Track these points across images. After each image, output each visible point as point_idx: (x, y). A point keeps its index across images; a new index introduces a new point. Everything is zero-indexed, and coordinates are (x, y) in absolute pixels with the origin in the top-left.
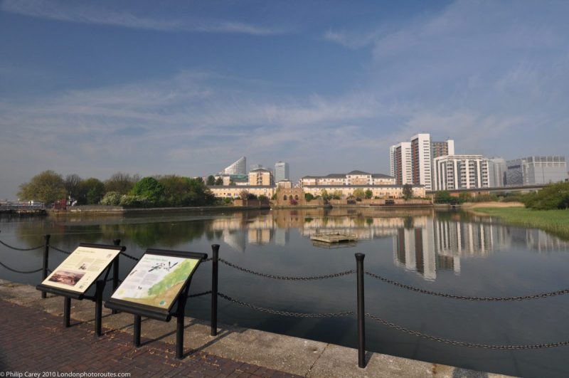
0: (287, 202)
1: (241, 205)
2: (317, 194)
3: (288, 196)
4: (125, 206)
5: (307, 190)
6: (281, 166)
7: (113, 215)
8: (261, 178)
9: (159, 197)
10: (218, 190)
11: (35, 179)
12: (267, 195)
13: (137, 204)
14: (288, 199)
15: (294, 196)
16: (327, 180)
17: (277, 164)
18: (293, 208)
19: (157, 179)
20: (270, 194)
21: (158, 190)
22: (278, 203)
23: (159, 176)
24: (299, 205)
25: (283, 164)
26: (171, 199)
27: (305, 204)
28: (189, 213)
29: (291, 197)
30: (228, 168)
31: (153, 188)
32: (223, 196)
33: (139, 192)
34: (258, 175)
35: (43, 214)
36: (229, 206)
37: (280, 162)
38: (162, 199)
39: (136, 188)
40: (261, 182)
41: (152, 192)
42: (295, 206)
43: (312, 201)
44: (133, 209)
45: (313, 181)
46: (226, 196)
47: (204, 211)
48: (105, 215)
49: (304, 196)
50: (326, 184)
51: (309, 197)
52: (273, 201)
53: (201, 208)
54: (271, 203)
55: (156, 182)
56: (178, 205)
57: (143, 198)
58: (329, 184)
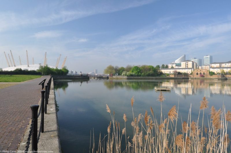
0: (199, 76)
1: (173, 77)
2: (218, 72)
3: (199, 73)
4: (128, 76)
5: (211, 70)
6: (208, 58)
7: (124, 79)
8: (187, 65)
9: (139, 73)
10: (165, 70)
11: (107, 67)
12: (188, 73)
13: (132, 75)
14: (199, 74)
15: (202, 73)
16: (227, 64)
17: (205, 57)
18: (201, 79)
19: (138, 67)
20: (190, 72)
21: (138, 70)
22: (193, 76)
23: (140, 66)
24: (205, 77)
25: (209, 56)
26: (143, 74)
27: (209, 77)
28: (149, 79)
29: (201, 73)
30: (177, 60)
31: (137, 70)
32: (167, 73)
33: (133, 71)
34: (186, 63)
35: (108, 78)
36: (168, 77)
37: (207, 55)
38: (140, 74)
39: (132, 70)
40: (187, 66)
41: (136, 71)
42: (203, 78)
43: (214, 75)
44: (130, 77)
45: (218, 65)
46: (168, 73)
47: (155, 79)
48: (122, 79)
49: (208, 73)
50: (226, 66)
51: (212, 74)
52: (191, 75)
53: (154, 77)
54: (189, 76)
55: (138, 68)
56: (145, 76)
57: (134, 73)
58: (229, 66)
